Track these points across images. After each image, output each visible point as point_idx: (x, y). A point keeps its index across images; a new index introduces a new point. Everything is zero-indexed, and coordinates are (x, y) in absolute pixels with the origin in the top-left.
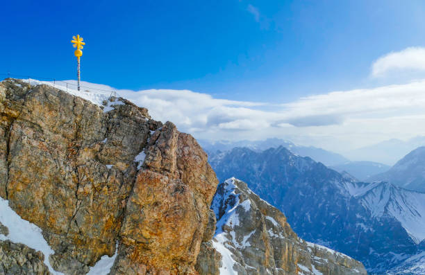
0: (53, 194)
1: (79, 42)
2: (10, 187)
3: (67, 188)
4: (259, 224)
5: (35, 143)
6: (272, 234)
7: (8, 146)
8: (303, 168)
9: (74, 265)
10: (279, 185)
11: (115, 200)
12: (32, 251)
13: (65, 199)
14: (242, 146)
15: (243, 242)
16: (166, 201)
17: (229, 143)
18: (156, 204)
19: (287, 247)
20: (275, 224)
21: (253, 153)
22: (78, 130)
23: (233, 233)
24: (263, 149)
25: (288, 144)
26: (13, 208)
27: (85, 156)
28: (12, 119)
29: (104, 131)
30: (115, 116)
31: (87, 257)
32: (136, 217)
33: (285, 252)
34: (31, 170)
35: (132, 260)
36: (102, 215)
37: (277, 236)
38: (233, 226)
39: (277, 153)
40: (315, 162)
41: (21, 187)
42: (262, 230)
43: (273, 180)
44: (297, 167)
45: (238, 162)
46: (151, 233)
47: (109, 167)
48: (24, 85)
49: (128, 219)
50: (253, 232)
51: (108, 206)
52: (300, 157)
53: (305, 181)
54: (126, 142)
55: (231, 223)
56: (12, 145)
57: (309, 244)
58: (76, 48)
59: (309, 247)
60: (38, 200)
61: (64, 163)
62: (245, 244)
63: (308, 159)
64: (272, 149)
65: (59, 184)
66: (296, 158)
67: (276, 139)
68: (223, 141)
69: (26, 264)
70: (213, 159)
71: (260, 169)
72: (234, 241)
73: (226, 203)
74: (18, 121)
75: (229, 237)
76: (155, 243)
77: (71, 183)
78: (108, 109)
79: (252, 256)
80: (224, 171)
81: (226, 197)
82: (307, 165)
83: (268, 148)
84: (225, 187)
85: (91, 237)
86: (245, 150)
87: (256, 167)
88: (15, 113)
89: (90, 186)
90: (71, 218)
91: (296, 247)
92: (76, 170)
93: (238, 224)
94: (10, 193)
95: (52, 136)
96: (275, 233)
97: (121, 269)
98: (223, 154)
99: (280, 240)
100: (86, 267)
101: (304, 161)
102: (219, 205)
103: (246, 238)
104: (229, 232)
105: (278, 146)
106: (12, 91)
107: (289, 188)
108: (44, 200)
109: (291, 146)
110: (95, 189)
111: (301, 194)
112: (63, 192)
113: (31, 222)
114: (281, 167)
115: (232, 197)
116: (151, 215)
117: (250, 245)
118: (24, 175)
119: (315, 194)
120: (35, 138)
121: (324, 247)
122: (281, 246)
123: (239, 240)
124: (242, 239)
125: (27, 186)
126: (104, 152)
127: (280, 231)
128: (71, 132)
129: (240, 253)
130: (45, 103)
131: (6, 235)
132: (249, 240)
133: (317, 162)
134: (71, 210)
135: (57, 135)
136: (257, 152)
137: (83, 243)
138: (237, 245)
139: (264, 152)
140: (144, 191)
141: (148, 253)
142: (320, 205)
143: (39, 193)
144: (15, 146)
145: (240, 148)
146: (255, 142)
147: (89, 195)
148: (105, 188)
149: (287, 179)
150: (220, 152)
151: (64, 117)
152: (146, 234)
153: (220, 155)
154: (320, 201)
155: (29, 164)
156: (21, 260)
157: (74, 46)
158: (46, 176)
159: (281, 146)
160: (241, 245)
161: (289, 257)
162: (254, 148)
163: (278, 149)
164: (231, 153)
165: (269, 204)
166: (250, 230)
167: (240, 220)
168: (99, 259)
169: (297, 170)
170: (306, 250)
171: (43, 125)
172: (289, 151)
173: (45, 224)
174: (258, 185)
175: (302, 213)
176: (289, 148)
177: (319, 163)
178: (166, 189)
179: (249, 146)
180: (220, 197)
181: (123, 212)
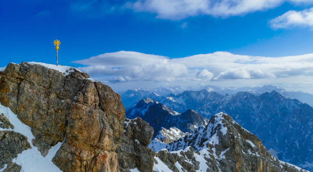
0: (37, 112)
1: (57, 43)
2: (18, 109)
3: (43, 110)
4: (232, 144)
5: (30, 91)
6: (250, 153)
7: (19, 92)
8: (292, 107)
9: (43, 144)
10: (273, 119)
11: (64, 116)
12: (23, 136)
13: (42, 115)
14: (244, 91)
15: (221, 156)
16: (85, 117)
17: (235, 89)
18: (81, 119)
19: (261, 163)
20: (253, 145)
21: (252, 96)
22: (51, 84)
23: (214, 149)
24: (260, 93)
25: (280, 89)
26: (19, 118)
27: (53, 96)
28: (22, 80)
29: (63, 84)
30: (69, 77)
31: (50, 142)
32: (72, 125)
33: (260, 166)
34: (27, 102)
35: (69, 144)
36: (58, 123)
37: (254, 154)
38: (214, 145)
39: (271, 96)
40: (302, 103)
41: (22, 109)
42: (234, 148)
43: (268, 116)
44: (287, 107)
45: (241, 102)
46: (78, 132)
47: (63, 101)
48: (28, 65)
49: (69, 126)
50: (228, 149)
51: (61, 119)
52: (290, 99)
53: (293, 117)
54: (71, 89)
55: (213, 143)
56: (20, 91)
57: (281, 162)
58: (56, 45)
59: (281, 164)
60: (30, 115)
61: (43, 100)
62: (222, 156)
63: (295, 101)
64: (267, 93)
65: (40, 108)
66: (286, 100)
67: (270, 86)
68: (230, 87)
69: (18, 141)
70: (223, 99)
71: (258, 107)
72: (214, 155)
73: (215, 129)
74: (24, 81)
75: (211, 151)
76: (80, 137)
77: (45, 108)
78: (67, 74)
79: (226, 165)
80: (231, 108)
81: (216, 125)
82: (295, 105)
83: (264, 92)
84: (215, 118)
85: (53, 133)
86: (246, 93)
87: (254, 106)
88: (22, 77)
89: (53, 110)
90: (44, 124)
91: (268, 163)
92: (48, 103)
93: (217, 143)
94: (18, 112)
95: (38, 87)
96: (252, 152)
97: (63, 148)
98: (230, 96)
99: (256, 157)
100: (49, 146)
101: (293, 102)
102: (211, 131)
103: (223, 153)
104: (211, 148)
105: (272, 91)
106: (22, 67)
107: (281, 122)
108: (32, 115)
109: (282, 91)
110: (56, 111)
111: (291, 126)
112: (41, 112)
113: (26, 124)
114: (274, 107)
115: (219, 125)
116: (78, 124)
117: (225, 158)
118: (24, 104)
119: (303, 127)
120: (31, 88)
121: (292, 165)
122: (257, 162)
123: (218, 155)
124: (220, 154)
125: (25, 109)
126: (61, 94)
127: (257, 151)
128: (47, 85)
129: (218, 163)
130: (35, 72)
131: (13, 128)
132: (224, 154)
133: (304, 103)
134: (44, 120)
135: (41, 87)
136: (255, 95)
137: (49, 135)
138: (216, 157)
139: (261, 95)
140: (75, 112)
141: (77, 142)
142: (307, 136)
143: (30, 112)
144: (22, 91)
145: (243, 92)
146: (255, 88)
147: (53, 114)
148: (60, 111)
149: (279, 115)
150: (228, 95)
151: (44, 79)
152: (76, 133)
153: (228, 97)
154: (306, 133)
155: (27, 99)
156: (16, 139)
157: (55, 45)
158: (34, 105)
159: (274, 91)
160: (219, 157)
161: (263, 170)
162: (254, 92)
163: (272, 93)
164: (236, 96)
165: (248, 132)
166: (226, 148)
167: (219, 140)
168: (57, 143)
169: (287, 109)
170: (279, 166)
171: (34, 82)
172: (280, 95)
173: (32, 126)
174: (257, 119)
175: (292, 141)
176: (281, 92)
177: (305, 104)
178: (84, 112)
179: (249, 91)
180: (212, 125)
181: (67, 122)
